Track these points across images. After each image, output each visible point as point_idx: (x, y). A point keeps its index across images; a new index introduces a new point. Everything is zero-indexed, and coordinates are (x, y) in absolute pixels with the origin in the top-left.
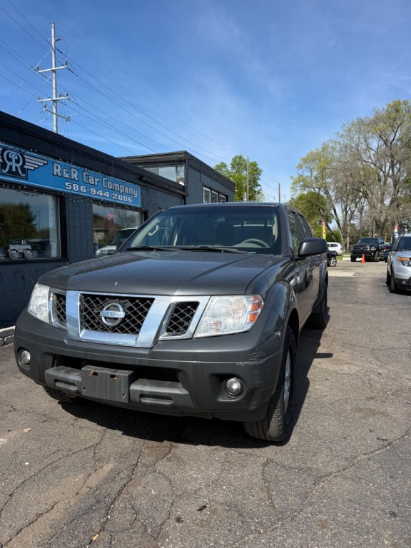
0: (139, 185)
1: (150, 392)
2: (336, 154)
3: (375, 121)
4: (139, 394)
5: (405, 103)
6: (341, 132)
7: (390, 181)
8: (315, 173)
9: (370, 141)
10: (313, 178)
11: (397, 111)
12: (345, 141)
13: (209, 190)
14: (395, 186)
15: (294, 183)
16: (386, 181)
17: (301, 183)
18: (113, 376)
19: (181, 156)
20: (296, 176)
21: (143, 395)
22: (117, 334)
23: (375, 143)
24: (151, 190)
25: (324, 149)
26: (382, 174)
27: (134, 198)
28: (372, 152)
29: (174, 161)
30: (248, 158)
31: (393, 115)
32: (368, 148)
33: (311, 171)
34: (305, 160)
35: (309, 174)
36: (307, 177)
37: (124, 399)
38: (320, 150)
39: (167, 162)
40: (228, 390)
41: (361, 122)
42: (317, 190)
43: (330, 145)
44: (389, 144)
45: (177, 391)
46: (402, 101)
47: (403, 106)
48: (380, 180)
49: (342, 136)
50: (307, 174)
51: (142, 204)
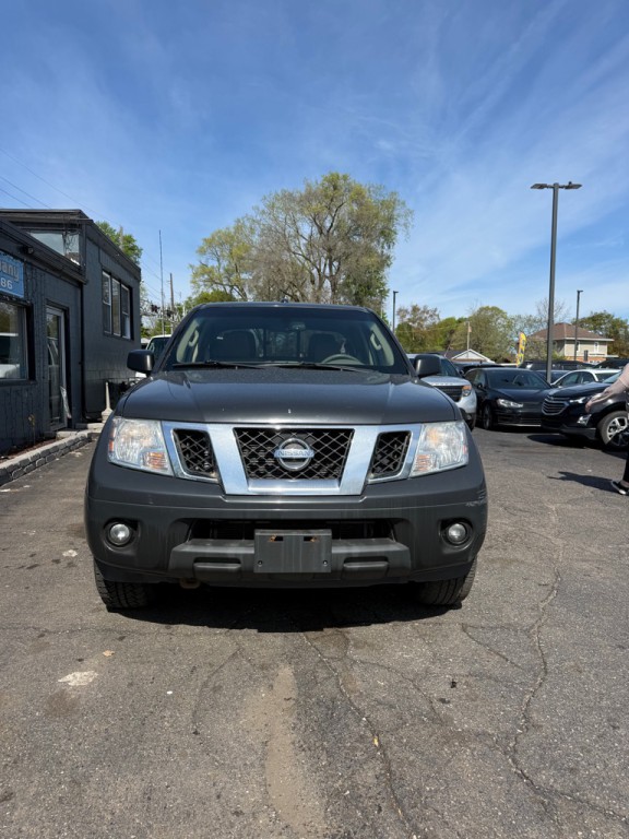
0: (22, 260)
1: (361, 553)
2: (256, 239)
3: (309, 197)
4: (344, 558)
5: (345, 178)
6: (262, 207)
7: (327, 284)
8: (225, 263)
9: (299, 224)
10: (221, 270)
11: (335, 188)
12: (267, 221)
13: (108, 276)
14: (333, 290)
15: (196, 275)
16: (321, 282)
17: (206, 276)
18: (307, 539)
19: (72, 218)
20: (197, 264)
21: (350, 559)
22: (303, 480)
23: (306, 229)
24: (38, 271)
25: (239, 228)
26: (315, 271)
27: (15, 283)
28: (303, 241)
29: (59, 225)
30: (122, 229)
31: (330, 193)
32: (298, 234)
33: (218, 261)
34: (210, 243)
35: (216, 264)
36: (213, 267)
37: (325, 568)
38: (232, 230)
39: (46, 224)
40: (450, 541)
41: (289, 197)
42: (228, 289)
43: (248, 224)
44: (325, 232)
45: (394, 547)
46: (341, 175)
47: (341, 182)
48: (313, 282)
49: (263, 212)
50: (213, 263)
51: (26, 293)
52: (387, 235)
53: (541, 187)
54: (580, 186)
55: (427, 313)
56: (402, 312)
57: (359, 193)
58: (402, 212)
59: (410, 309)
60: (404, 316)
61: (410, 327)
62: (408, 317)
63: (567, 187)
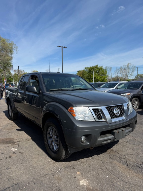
1: (128, 132)
18: (123, 131)
22: (119, 117)
52: (11, 52)
53: (59, 47)
54: (66, 47)
55: (22, 71)
56: (15, 71)
57: (4, 40)
58: (15, 47)
59: (17, 70)
60: (15, 72)
61: (17, 75)
62: (17, 72)
63: (64, 47)
